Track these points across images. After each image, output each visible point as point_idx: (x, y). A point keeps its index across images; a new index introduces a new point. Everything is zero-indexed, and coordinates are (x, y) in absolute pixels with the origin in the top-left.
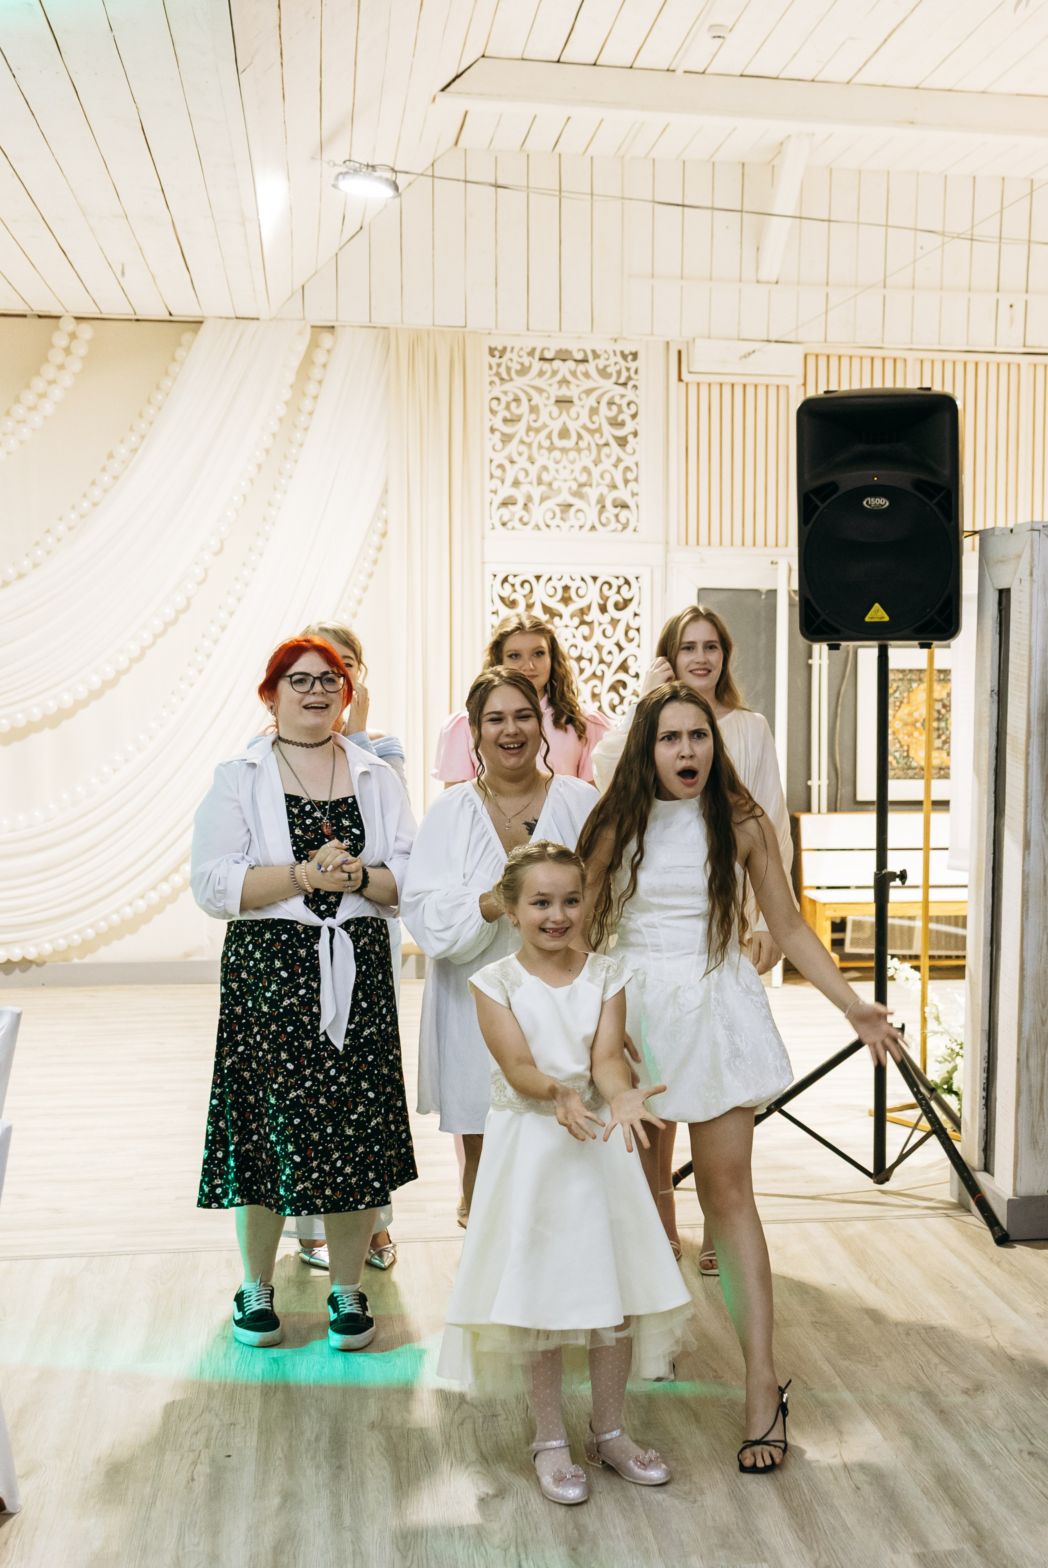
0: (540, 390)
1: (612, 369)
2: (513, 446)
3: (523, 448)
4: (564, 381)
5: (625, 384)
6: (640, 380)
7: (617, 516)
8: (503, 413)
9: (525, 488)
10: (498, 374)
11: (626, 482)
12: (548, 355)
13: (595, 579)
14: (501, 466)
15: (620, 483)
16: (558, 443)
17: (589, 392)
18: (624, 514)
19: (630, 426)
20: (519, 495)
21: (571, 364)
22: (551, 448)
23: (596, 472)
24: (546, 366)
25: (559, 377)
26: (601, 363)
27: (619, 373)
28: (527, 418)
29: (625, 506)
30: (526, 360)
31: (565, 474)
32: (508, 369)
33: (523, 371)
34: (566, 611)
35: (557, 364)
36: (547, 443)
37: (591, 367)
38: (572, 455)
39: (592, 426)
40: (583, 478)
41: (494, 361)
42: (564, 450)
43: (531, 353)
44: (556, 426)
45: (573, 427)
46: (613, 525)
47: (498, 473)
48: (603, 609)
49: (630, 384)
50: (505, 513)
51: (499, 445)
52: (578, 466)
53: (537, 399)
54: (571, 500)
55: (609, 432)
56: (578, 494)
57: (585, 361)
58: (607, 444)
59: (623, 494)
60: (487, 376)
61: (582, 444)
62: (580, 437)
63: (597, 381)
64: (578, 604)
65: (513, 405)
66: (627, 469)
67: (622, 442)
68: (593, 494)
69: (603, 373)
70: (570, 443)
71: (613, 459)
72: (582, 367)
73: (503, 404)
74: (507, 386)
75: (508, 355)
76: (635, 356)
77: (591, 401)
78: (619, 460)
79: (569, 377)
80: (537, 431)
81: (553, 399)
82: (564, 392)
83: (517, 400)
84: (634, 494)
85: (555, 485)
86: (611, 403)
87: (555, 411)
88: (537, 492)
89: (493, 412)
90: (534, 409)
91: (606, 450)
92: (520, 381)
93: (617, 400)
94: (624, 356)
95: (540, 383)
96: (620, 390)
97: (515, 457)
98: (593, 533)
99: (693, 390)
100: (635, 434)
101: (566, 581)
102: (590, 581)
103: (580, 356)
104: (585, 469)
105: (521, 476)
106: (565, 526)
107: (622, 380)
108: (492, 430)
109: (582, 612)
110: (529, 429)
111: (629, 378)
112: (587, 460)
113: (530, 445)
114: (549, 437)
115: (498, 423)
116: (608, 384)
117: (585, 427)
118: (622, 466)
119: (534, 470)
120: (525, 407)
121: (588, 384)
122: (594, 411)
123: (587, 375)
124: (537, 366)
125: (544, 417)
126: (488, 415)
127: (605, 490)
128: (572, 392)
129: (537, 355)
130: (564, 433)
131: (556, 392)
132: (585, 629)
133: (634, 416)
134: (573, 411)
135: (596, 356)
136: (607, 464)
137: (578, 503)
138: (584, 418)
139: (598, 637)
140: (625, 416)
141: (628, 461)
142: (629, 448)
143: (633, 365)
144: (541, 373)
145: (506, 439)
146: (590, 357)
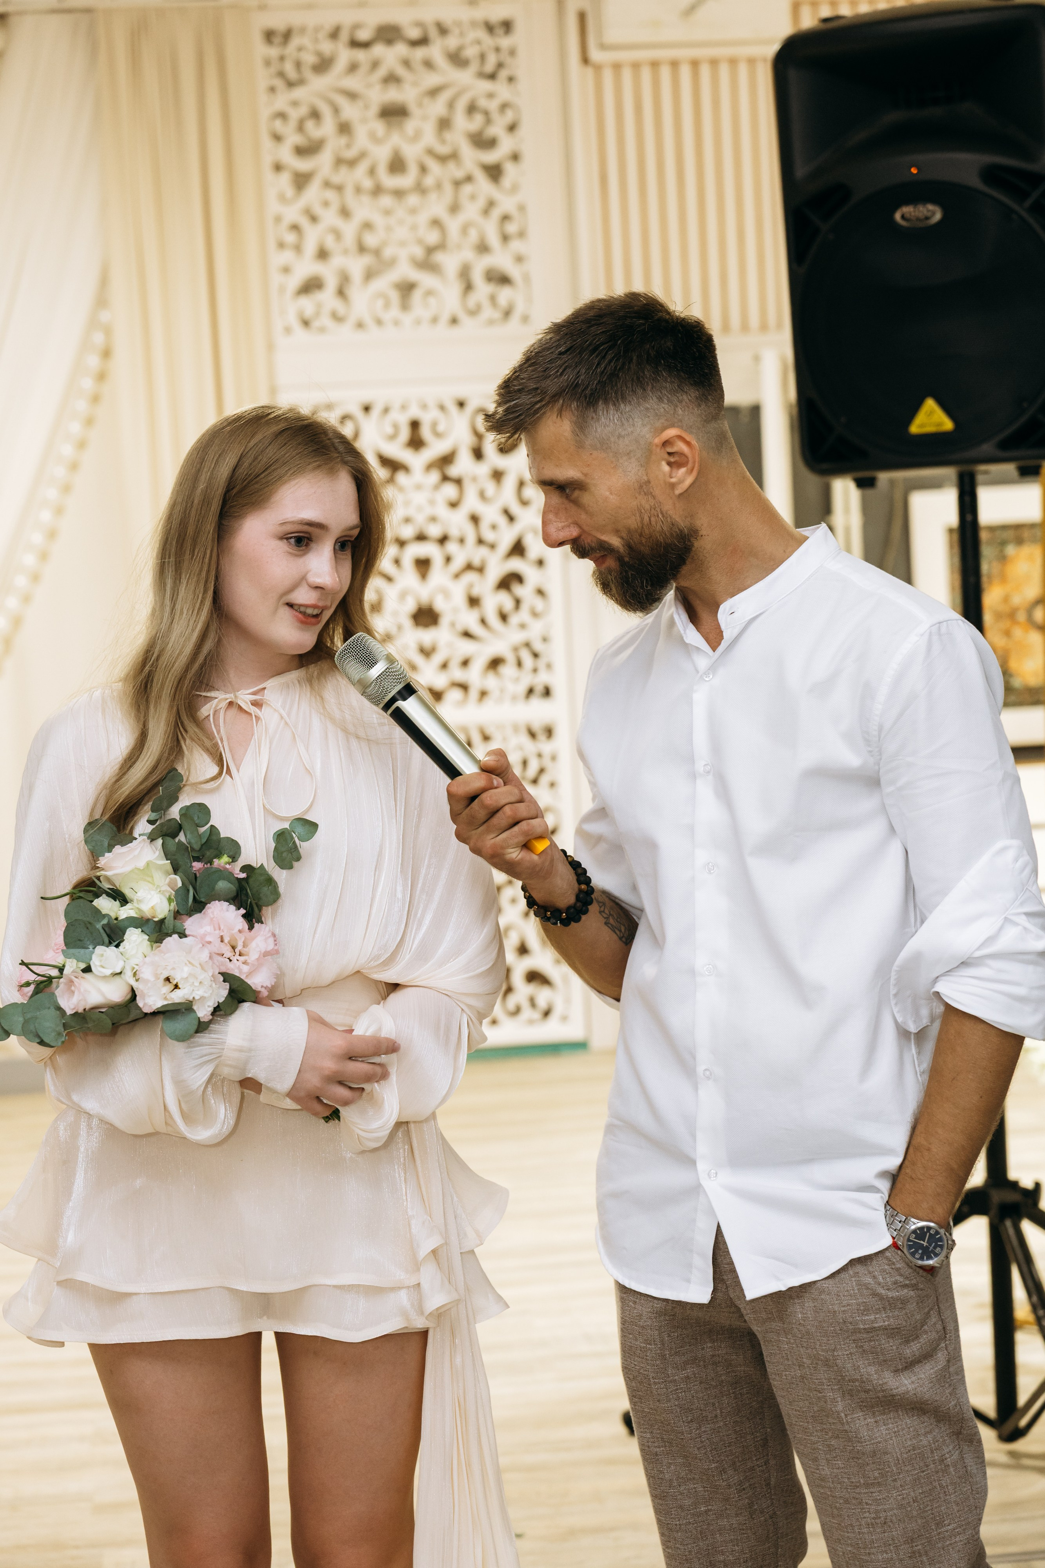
0: (352, 96)
1: (470, 52)
2: (313, 193)
3: (330, 195)
4: (391, 79)
5: (492, 77)
6: (520, 67)
7: (493, 299)
8: (293, 139)
9: (337, 261)
10: (281, 74)
11: (505, 238)
12: (364, 35)
13: (461, 404)
14: (295, 228)
15: (493, 239)
16: (391, 182)
17: (434, 92)
18: (505, 295)
19: (506, 145)
20: (328, 273)
21: (401, 49)
22: (378, 190)
23: (453, 225)
24: (361, 55)
25: (382, 72)
26: (452, 42)
27: (482, 57)
28: (334, 144)
29: (504, 280)
30: (327, 47)
31: (402, 233)
32: (298, 65)
33: (323, 65)
34: (416, 461)
35: (379, 50)
36: (368, 184)
37: (436, 51)
38: (413, 200)
39: (443, 150)
40: (433, 237)
41: (274, 52)
42: (399, 194)
43: (334, 35)
44: (382, 154)
45: (412, 152)
46: (488, 312)
47: (290, 238)
48: (478, 454)
49: (503, 74)
50: (307, 304)
51: (290, 192)
52: (423, 219)
53: (350, 111)
54: (414, 275)
55: (471, 158)
56: (427, 264)
57: (423, 41)
58: (469, 179)
59: (501, 260)
60: (263, 78)
61: (429, 181)
62: (423, 169)
63: (448, 73)
64: (435, 449)
65: (310, 125)
66: (506, 218)
67: (494, 172)
68: (450, 262)
69: (457, 59)
70: (406, 181)
71: (481, 203)
72: (420, 53)
73: (293, 123)
74: (299, 93)
75: (295, 42)
76: (507, 26)
77: (438, 107)
78: (491, 204)
79: (401, 71)
80: (352, 163)
81: (374, 109)
82: (393, 95)
83: (315, 115)
84: (519, 259)
85: (388, 253)
86: (472, 109)
87: (379, 127)
88: (356, 266)
89: (277, 138)
90: (345, 128)
91: (467, 189)
92: (319, 83)
93: (483, 103)
94: (490, 28)
95: (352, 83)
96: (486, 86)
97: (318, 210)
98: (456, 331)
99: (608, 76)
100: (515, 157)
101: (414, 412)
102: (453, 409)
103: (414, 33)
104: (436, 223)
105: (330, 242)
106: (407, 319)
107: (489, 67)
108: (278, 168)
109: (447, 460)
110: (339, 162)
111: (500, 65)
112: (437, 206)
113: (339, 188)
114: (372, 171)
115: (286, 154)
116: (465, 77)
117: (430, 152)
118: (496, 213)
119: (349, 230)
120: (327, 128)
121: (432, 80)
122: (444, 124)
123: (428, 64)
124: (344, 55)
125: (361, 139)
126: (267, 143)
127: (468, 255)
128: (406, 94)
129: (344, 36)
130: (397, 165)
131: (378, 96)
132: (450, 491)
133: (512, 128)
134: (410, 126)
135: (443, 31)
136: (471, 211)
137: (426, 280)
138: (429, 137)
139: (471, 502)
140: (497, 129)
141: (507, 204)
142: (507, 181)
143: (505, 42)
144: (353, 67)
145: (301, 181)
146: (433, 33)
